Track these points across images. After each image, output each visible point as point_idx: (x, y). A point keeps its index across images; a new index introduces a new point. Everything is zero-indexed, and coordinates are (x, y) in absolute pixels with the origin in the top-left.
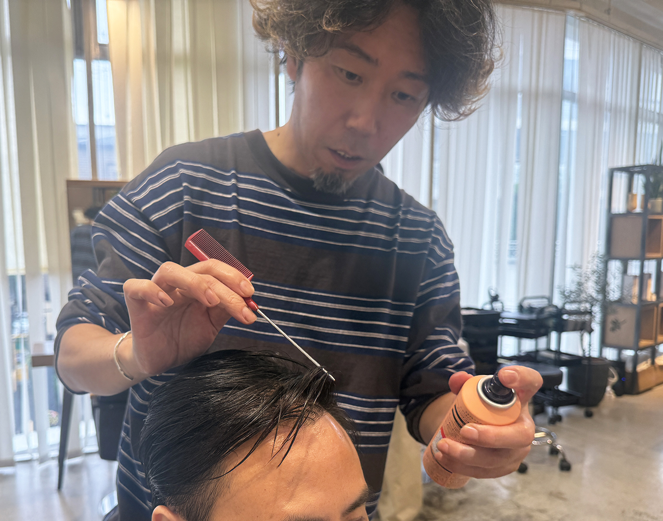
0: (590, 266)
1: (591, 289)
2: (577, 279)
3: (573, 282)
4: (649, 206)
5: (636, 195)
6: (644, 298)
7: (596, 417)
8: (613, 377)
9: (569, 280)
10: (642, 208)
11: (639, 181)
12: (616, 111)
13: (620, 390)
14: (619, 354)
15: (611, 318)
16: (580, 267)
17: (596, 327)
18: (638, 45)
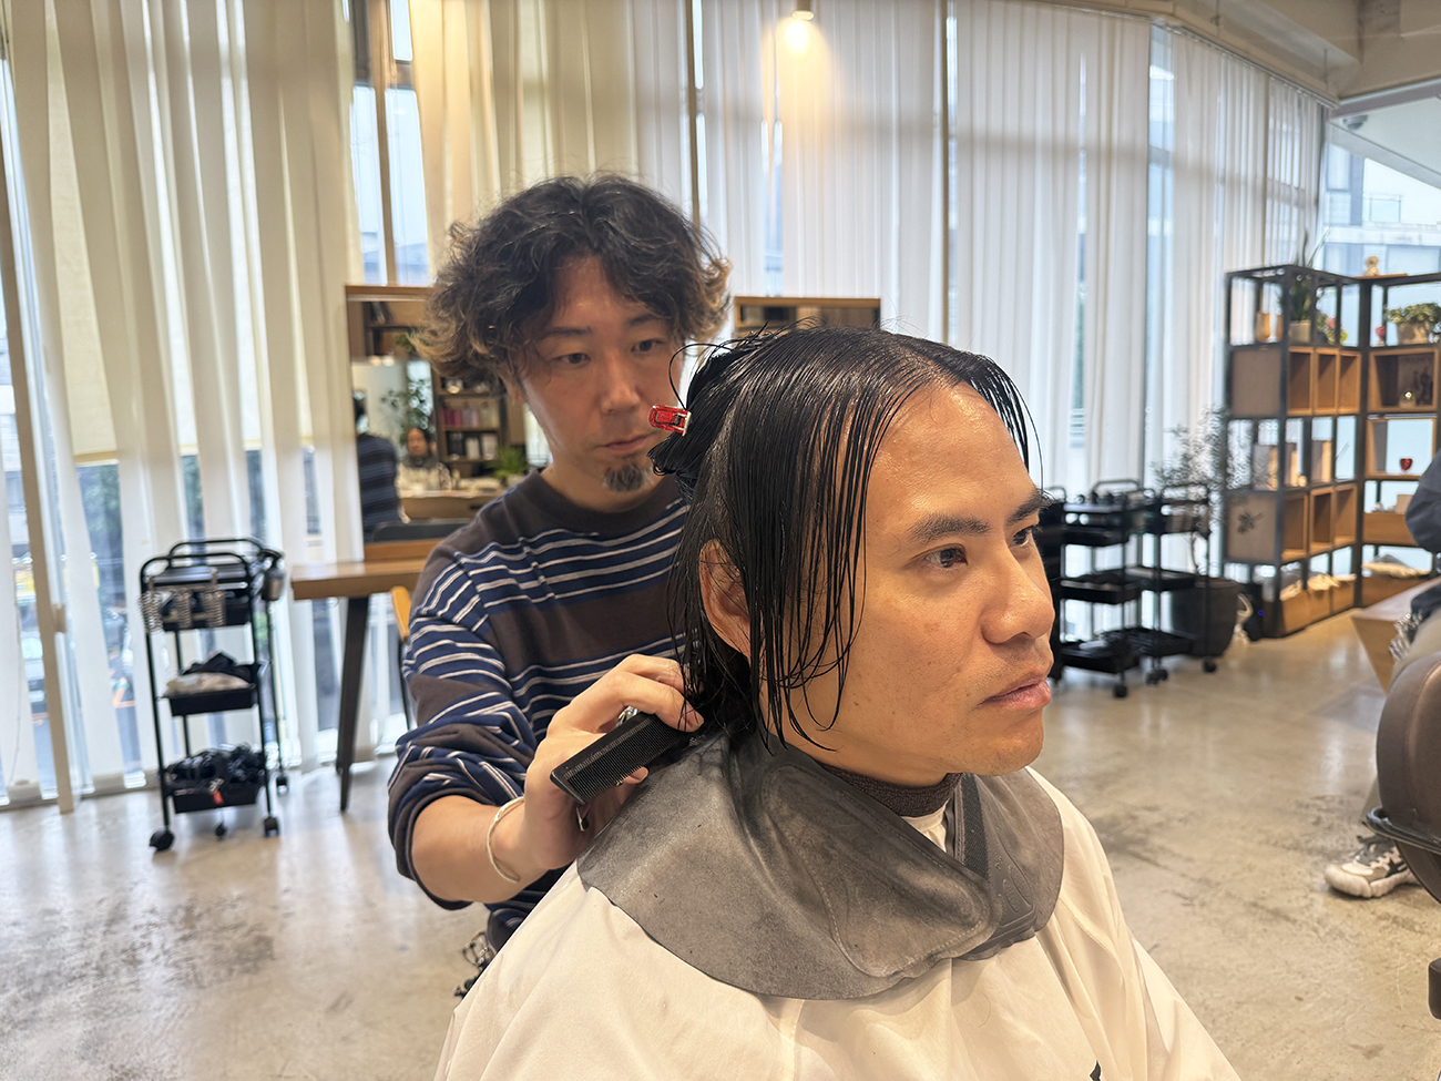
0: (1201, 428)
1: (1205, 464)
2: (1181, 450)
3: (1175, 455)
4: (1290, 333)
5: (1268, 314)
6: (1287, 482)
7: (1221, 672)
8: (1245, 609)
9: (1168, 453)
10: (1277, 335)
11: (1272, 294)
12: (1232, 183)
13: (1256, 631)
14: (1251, 573)
15: (1238, 511)
16: (1186, 431)
17: (1215, 528)
18: (1262, 76)
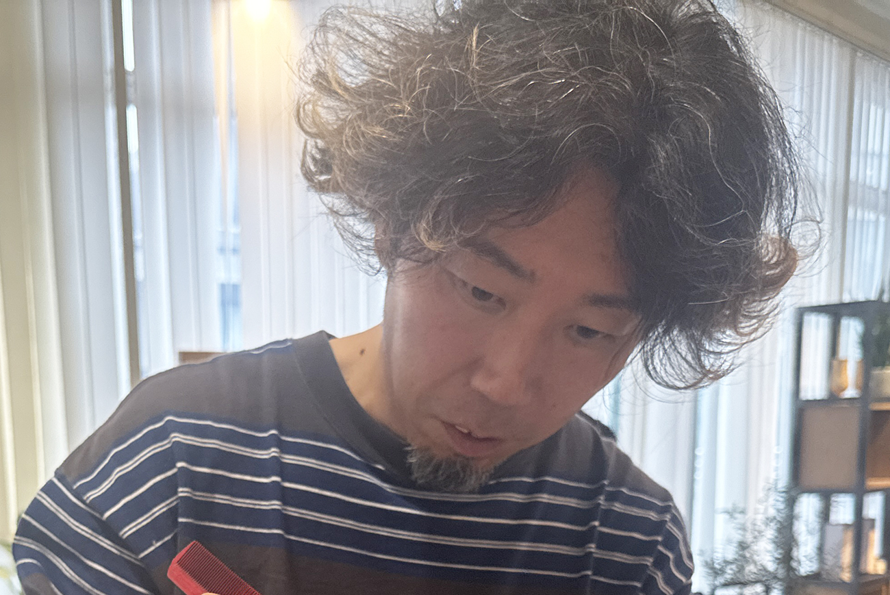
0: (761, 508)
1: (765, 555)
2: (737, 536)
3: (729, 541)
4: (872, 384)
5: (846, 361)
6: (862, 567)
10: (858, 387)
11: (852, 329)
16: (743, 512)
18: (847, 51)
